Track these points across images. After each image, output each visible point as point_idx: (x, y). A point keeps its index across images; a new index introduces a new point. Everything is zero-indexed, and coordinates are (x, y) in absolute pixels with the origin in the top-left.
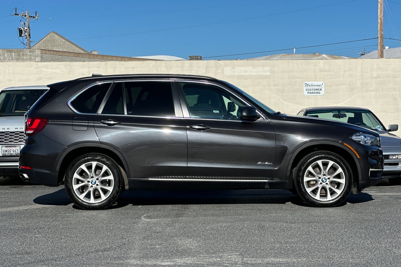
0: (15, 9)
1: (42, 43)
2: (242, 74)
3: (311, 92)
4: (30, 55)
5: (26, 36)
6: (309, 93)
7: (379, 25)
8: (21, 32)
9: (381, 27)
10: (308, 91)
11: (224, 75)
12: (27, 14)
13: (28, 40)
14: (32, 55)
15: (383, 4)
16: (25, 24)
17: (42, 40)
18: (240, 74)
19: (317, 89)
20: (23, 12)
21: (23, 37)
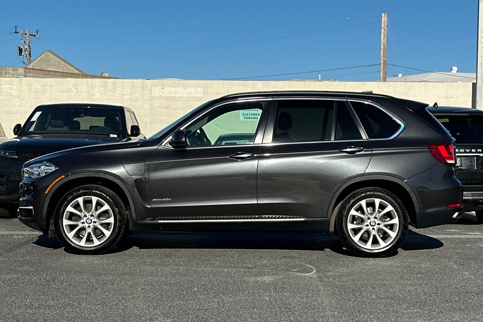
0: (15, 27)
1: (36, 62)
2: (172, 95)
3: (248, 117)
4: (13, 73)
5: (26, 55)
6: (246, 119)
7: (382, 51)
8: (21, 50)
9: (383, 53)
10: (245, 116)
11: (153, 95)
12: (27, 33)
13: (28, 59)
14: (15, 74)
15: (386, 29)
16: (26, 42)
17: (37, 59)
18: (170, 95)
19: (255, 114)
20: (23, 30)
21: (23, 56)
